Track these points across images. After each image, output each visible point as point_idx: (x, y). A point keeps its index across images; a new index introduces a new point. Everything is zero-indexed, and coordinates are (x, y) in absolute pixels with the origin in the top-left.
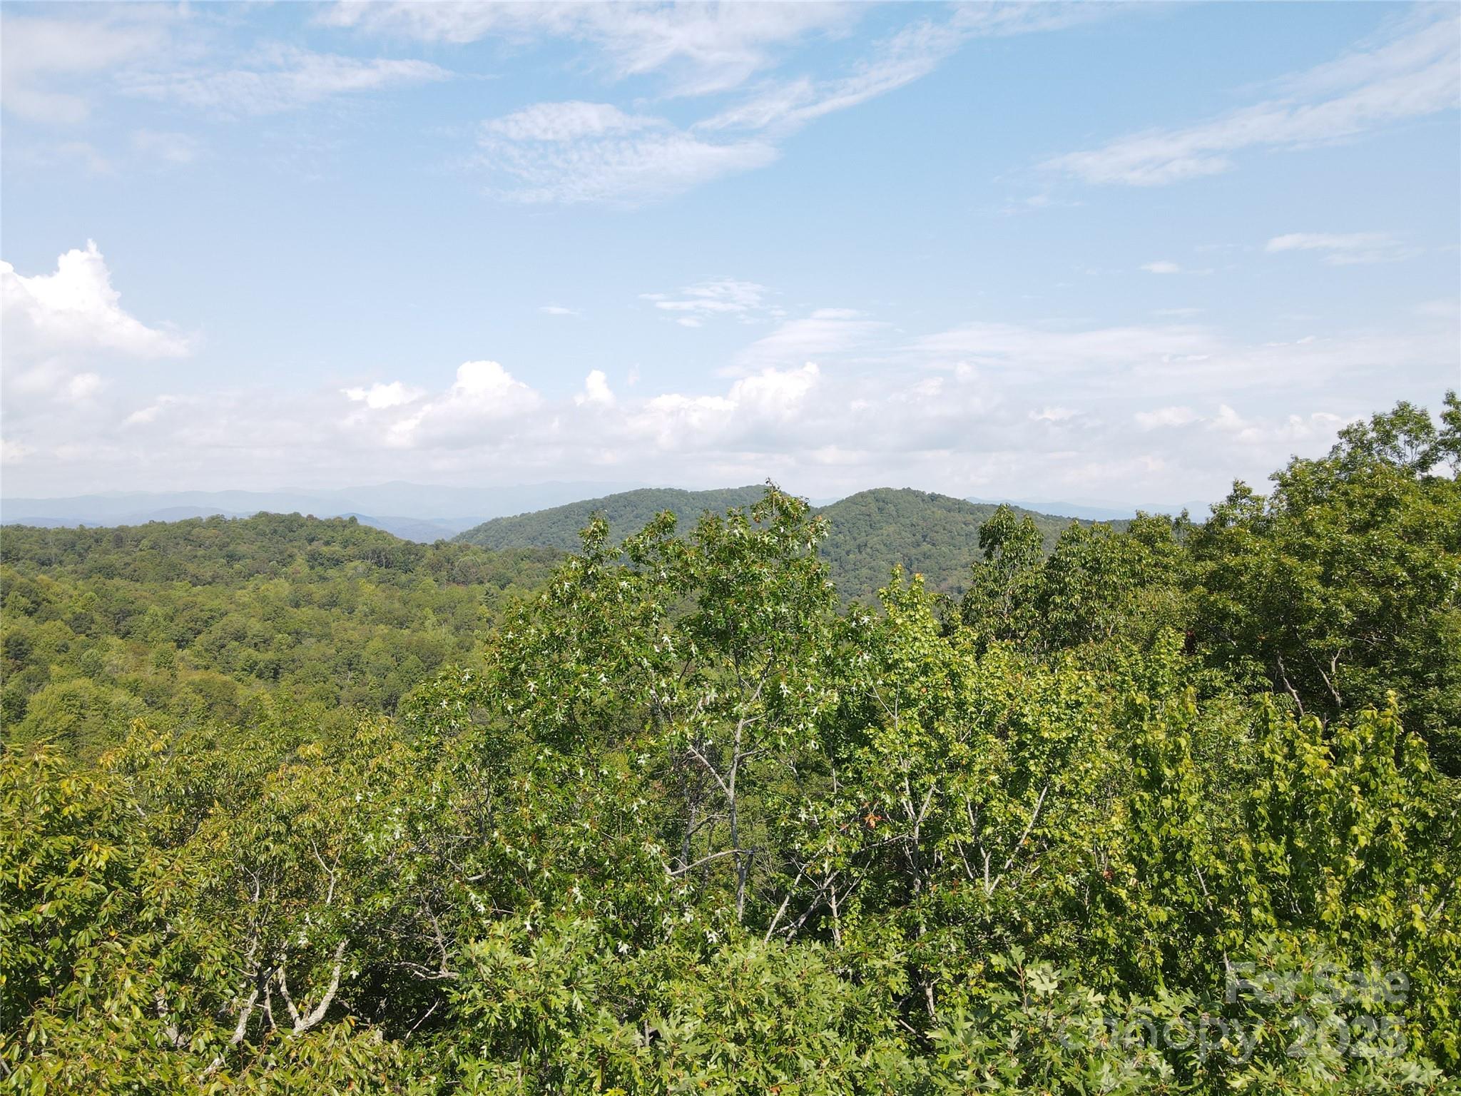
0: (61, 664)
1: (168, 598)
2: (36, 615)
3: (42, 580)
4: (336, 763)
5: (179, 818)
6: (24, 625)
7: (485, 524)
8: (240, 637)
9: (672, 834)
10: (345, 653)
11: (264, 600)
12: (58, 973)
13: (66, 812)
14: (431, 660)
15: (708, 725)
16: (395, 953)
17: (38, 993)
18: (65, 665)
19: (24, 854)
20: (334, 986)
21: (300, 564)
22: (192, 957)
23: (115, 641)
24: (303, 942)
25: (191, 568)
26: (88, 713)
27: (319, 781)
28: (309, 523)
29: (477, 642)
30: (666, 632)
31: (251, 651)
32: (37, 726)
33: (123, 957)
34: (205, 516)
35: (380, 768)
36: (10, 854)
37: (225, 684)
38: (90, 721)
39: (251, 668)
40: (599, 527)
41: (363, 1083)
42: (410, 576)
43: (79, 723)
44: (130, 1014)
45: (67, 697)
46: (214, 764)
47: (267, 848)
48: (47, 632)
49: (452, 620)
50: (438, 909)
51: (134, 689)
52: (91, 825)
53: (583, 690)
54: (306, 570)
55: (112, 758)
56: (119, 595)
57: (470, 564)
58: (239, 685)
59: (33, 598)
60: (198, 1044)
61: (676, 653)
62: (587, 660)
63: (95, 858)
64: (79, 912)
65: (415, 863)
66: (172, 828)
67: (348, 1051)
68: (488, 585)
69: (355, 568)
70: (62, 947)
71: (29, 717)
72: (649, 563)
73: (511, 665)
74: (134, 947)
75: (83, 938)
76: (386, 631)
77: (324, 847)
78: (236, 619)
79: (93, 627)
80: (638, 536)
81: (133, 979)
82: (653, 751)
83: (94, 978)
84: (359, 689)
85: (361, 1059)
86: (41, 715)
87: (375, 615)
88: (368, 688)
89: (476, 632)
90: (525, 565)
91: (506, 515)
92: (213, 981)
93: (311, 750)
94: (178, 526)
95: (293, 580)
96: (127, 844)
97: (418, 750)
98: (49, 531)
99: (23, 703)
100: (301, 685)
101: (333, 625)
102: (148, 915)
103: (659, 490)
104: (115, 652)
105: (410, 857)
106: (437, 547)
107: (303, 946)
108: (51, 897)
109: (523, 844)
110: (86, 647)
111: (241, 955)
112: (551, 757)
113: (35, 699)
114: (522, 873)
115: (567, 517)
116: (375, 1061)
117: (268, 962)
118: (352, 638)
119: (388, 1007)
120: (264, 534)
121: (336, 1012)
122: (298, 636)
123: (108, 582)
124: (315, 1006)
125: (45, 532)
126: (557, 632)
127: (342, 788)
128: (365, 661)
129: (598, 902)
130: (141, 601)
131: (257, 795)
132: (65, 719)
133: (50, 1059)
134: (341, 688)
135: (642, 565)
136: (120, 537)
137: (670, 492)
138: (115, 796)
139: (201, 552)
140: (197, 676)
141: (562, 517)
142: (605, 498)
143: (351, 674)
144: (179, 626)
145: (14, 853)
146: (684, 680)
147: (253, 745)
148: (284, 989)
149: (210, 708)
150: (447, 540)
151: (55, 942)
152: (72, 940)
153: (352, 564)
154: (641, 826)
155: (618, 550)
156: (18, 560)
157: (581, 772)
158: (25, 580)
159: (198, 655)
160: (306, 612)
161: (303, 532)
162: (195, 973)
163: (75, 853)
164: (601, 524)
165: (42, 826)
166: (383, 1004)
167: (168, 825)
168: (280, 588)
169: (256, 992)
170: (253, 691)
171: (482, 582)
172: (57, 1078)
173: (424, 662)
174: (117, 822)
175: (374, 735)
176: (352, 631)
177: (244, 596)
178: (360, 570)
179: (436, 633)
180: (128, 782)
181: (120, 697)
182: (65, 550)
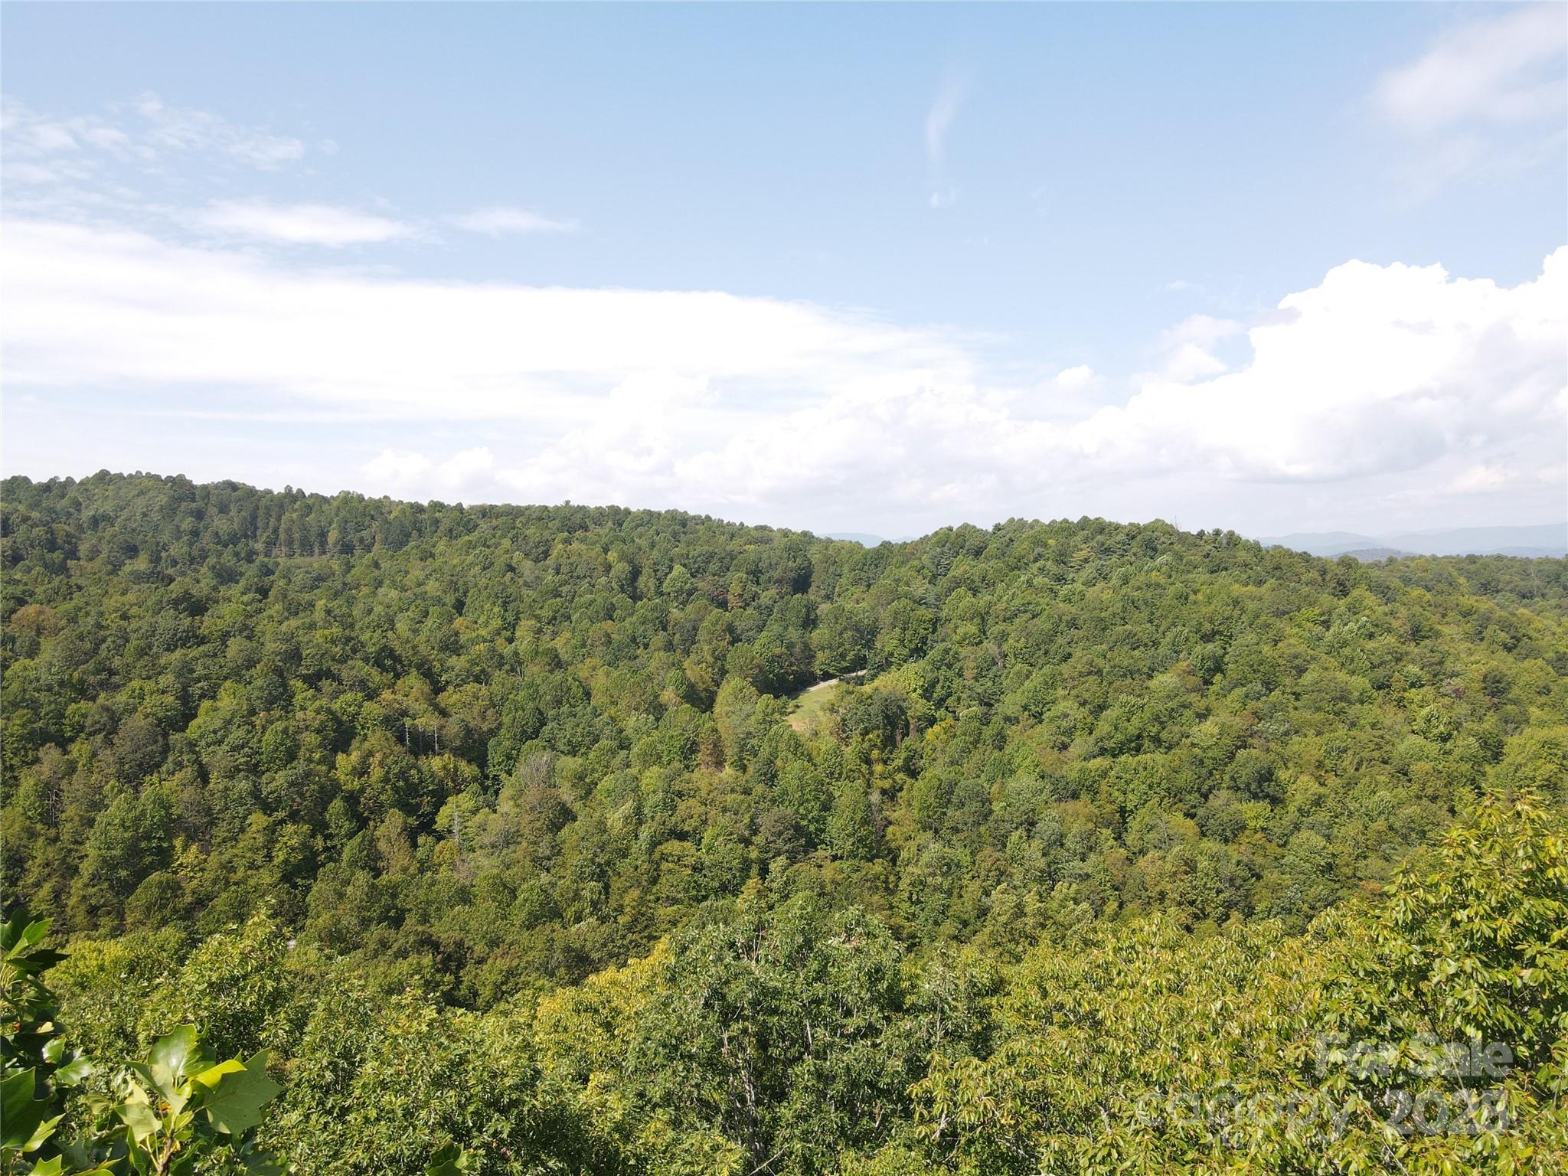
0: (1542, 707)
2: (1516, 651)
3: (1523, 614)
6: (1503, 663)
12: (1537, 1047)
13: (1550, 873)
18: (1547, 709)
19: (1503, 909)
32: (1515, 771)
36: (1489, 904)
43: (1560, 775)
45: (1548, 744)
48: (1528, 671)
59: (1512, 633)
70: (1543, 1022)
71: (1507, 760)
86: (1520, 759)
99: (1501, 744)
108: (1532, 963)
113: (1513, 742)
125: (1528, 561)
132: (1548, 769)
151: (1536, 1014)
152: (1554, 1019)
156: (1498, 592)
158: (1504, 614)
165: (1524, 883)
182: (1549, 582)
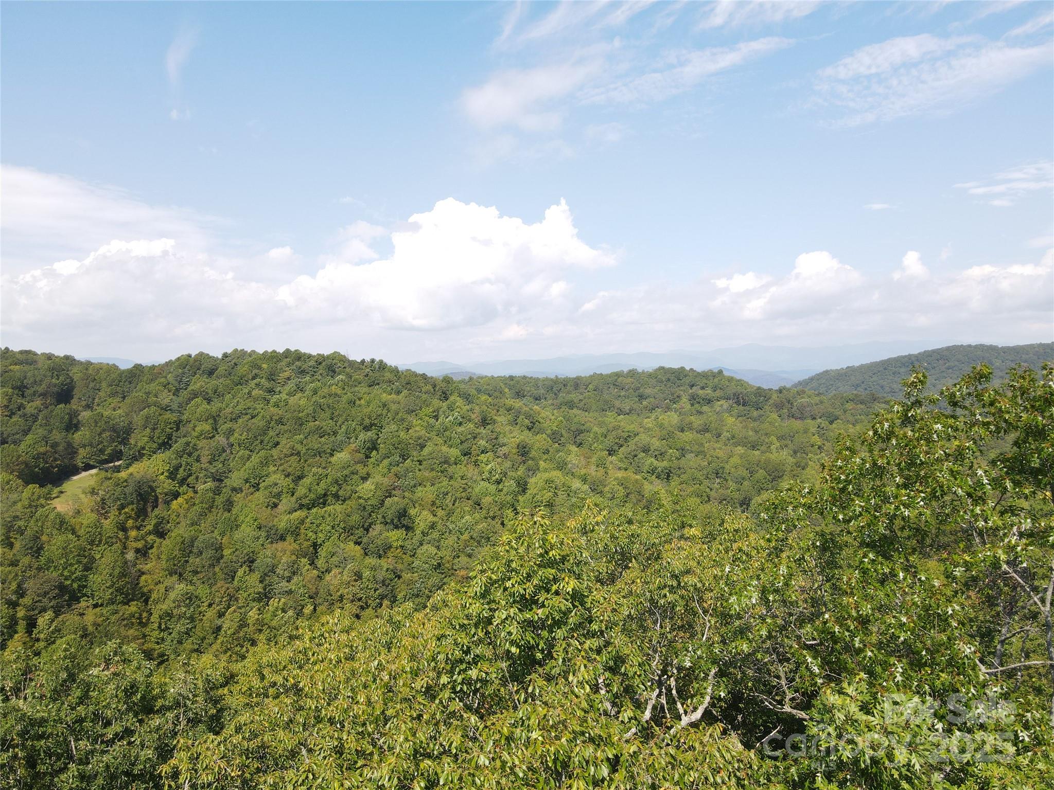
0: (545, 461)
1: (603, 422)
2: (532, 430)
3: (536, 409)
4: (709, 542)
5: (611, 567)
6: (527, 437)
7: (818, 375)
8: (646, 450)
9: (986, 636)
10: (713, 465)
11: (661, 426)
12: (545, 653)
13: (551, 554)
14: (775, 475)
15: (1022, 550)
16: (750, 685)
17: (535, 662)
18: (547, 462)
19: (529, 577)
20: (707, 699)
21: (685, 402)
22: (620, 660)
23: (574, 448)
24: (688, 664)
25: (617, 403)
26: (560, 493)
27: (698, 554)
28: (690, 374)
29: (810, 463)
30: (980, 467)
31: (653, 460)
32: (533, 498)
33: (580, 651)
34: (626, 370)
35: (740, 550)
36: (522, 575)
37: (637, 481)
38: (560, 497)
39: (652, 471)
40: (918, 378)
41: (730, 773)
42: (761, 412)
43: (554, 498)
44: (583, 688)
45: (549, 481)
46: (632, 534)
47: (665, 596)
48: (539, 441)
49: (791, 446)
50: (783, 659)
51: (584, 480)
52: (564, 564)
53: (903, 510)
54: (688, 406)
55: (574, 523)
56: (576, 420)
57: (805, 404)
58: (645, 482)
59: (531, 420)
60: (623, 717)
61: (990, 484)
62: (905, 486)
63: (566, 586)
64: (557, 618)
65: (766, 623)
66: (607, 572)
67: (719, 748)
68: (819, 420)
69: (722, 406)
71: (529, 492)
72: (965, 408)
73: (841, 486)
74: (586, 646)
75: (560, 633)
76: (743, 451)
77: (701, 600)
78: (643, 438)
79: (562, 439)
80: (955, 385)
81: (585, 666)
82: (968, 566)
83: (564, 660)
84: (723, 492)
85: (728, 756)
86: (535, 491)
87: (734, 440)
88: (729, 491)
89: (810, 455)
90: (849, 406)
91: (834, 368)
92: (633, 678)
93: (693, 531)
94: (610, 376)
95: (680, 413)
96: (583, 580)
97: (769, 540)
98: (539, 379)
99: (526, 483)
100: (684, 485)
101: (706, 445)
102: (595, 627)
103: (970, 346)
104: (574, 455)
105: (763, 619)
106: (780, 391)
107: (687, 667)
108: (543, 606)
109: (850, 627)
110: (558, 451)
111: (649, 665)
112: (873, 560)
113: (532, 481)
114: (848, 648)
115: (885, 369)
116: (738, 761)
117: (664, 672)
118: (719, 455)
119: (744, 721)
120: (662, 382)
121: (708, 718)
122: (683, 452)
123: (570, 411)
124: (695, 709)
125: (538, 379)
126: (880, 462)
127: (714, 561)
128: (728, 472)
129: (916, 684)
130: (588, 424)
131: (658, 558)
132: (548, 495)
133: (540, 706)
134: (711, 490)
135: (958, 409)
136: (577, 383)
137: (981, 347)
138: (577, 548)
139: (623, 393)
140: (620, 474)
141: (881, 369)
142: (919, 354)
143: (718, 481)
144: (609, 441)
145: (524, 575)
146: (998, 508)
147: (656, 524)
148: (674, 692)
149: (627, 495)
150: (788, 386)
151: (545, 634)
152: (553, 634)
153: (719, 403)
154: (956, 628)
155: (936, 396)
156: (524, 397)
157: (901, 575)
158: (527, 409)
159: (621, 460)
160: (688, 436)
161: (687, 380)
162: (623, 670)
163: (555, 580)
164: (920, 376)
165: (539, 561)
166: (740, 718)
167: (605, 570)
168: (672, 418)
169: (657, 690)
170: (652, 487)
171: (814, 418)
172: (543, 718)
173: (770, 475)
174: (578, 564)
175: (736, 526)
176: (718, 450)
177: (649, 423)
178: (725, 407)
179: (781, 456)
180: (583, 541)
181: (576, 484)
182: (548, 391)
